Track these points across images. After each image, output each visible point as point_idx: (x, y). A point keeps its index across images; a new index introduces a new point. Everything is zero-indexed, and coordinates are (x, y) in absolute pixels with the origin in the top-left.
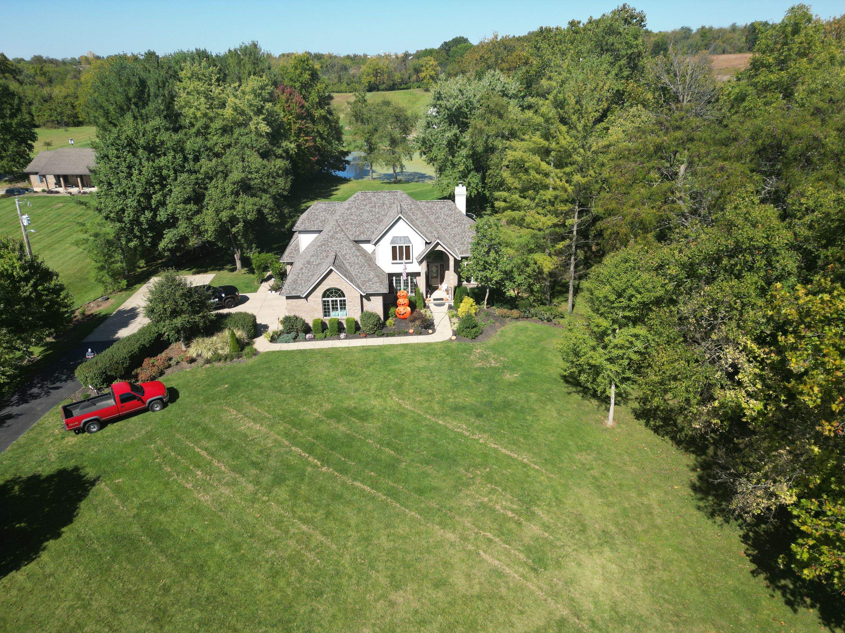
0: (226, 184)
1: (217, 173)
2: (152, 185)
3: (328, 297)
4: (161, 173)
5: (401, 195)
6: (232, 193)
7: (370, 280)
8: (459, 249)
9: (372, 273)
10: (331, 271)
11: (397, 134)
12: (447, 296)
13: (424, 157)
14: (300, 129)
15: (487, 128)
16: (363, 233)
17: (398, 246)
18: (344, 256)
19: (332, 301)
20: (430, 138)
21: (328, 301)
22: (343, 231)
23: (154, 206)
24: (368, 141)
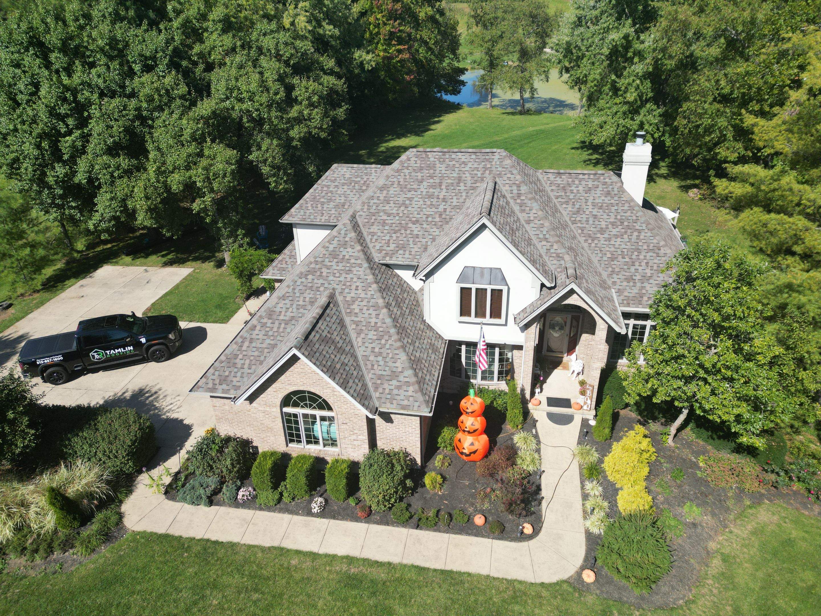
0: (184, 122)
1: (171, 99)
2: (62, 118)
3: (296, 405)
4: (75, 97)
5: (501, 160)
6: (193, 138)
7: (394, 375)
8: (619, 292)
9: (403, 356)
10: (294, 359)
11: (531, 43)
12: (581, 400)
13: (566, 76)
14: (392, 34)
15: (695, 20)
16: (403, 247)
17: (474, 287)
18: (348, 304)
19: (305, 416)
20: (579, 43)
21: (295, 416)
22: (360, 239)
23: (66, 157)
24: (489, 52)
